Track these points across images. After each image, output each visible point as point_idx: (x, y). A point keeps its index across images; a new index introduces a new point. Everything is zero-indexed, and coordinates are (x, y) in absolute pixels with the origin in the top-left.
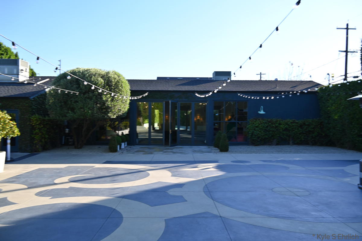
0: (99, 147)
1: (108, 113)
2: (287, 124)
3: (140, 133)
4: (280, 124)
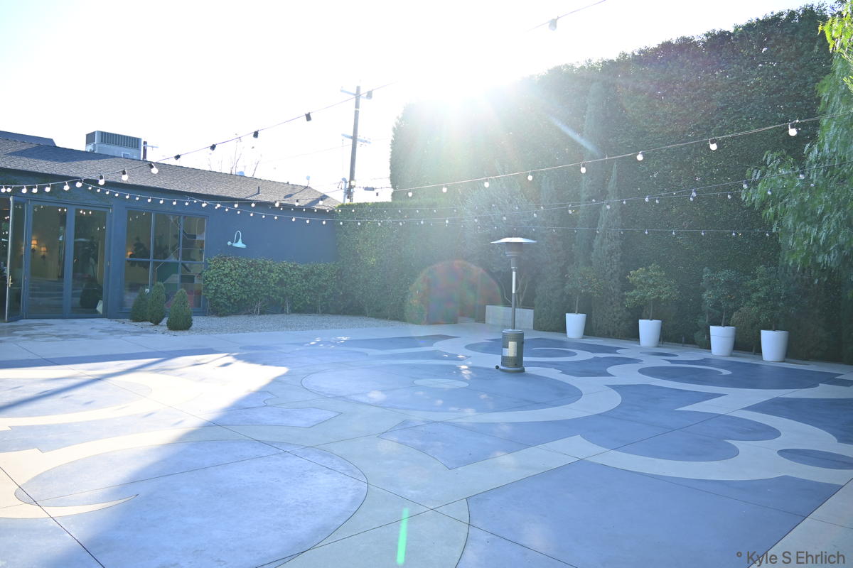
2: (283, 271)
4: (270, 271)
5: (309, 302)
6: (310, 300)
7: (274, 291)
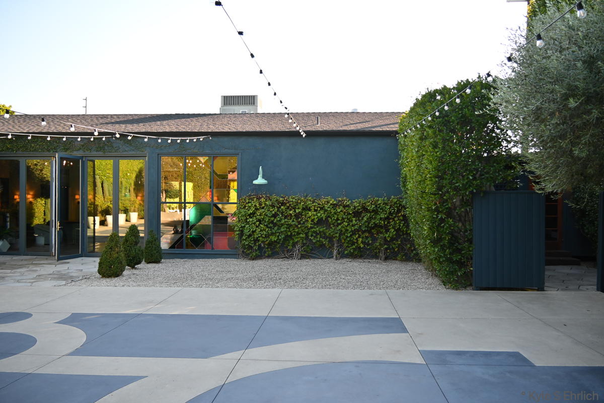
2: (322, 208)
4: (306, 209)
5: (362, 246)
6: (362, 242)
7: (314, 232)
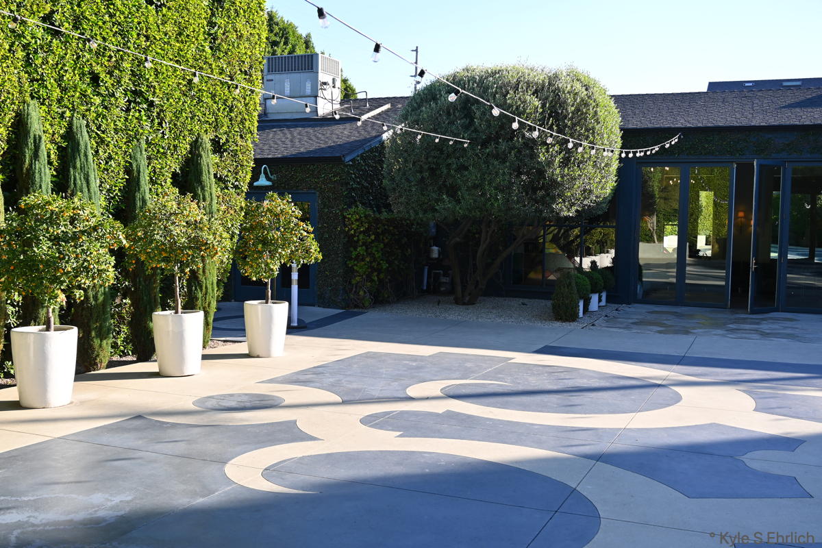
0: (523, 304)
1: (553, 199)
3: (649, 266)
